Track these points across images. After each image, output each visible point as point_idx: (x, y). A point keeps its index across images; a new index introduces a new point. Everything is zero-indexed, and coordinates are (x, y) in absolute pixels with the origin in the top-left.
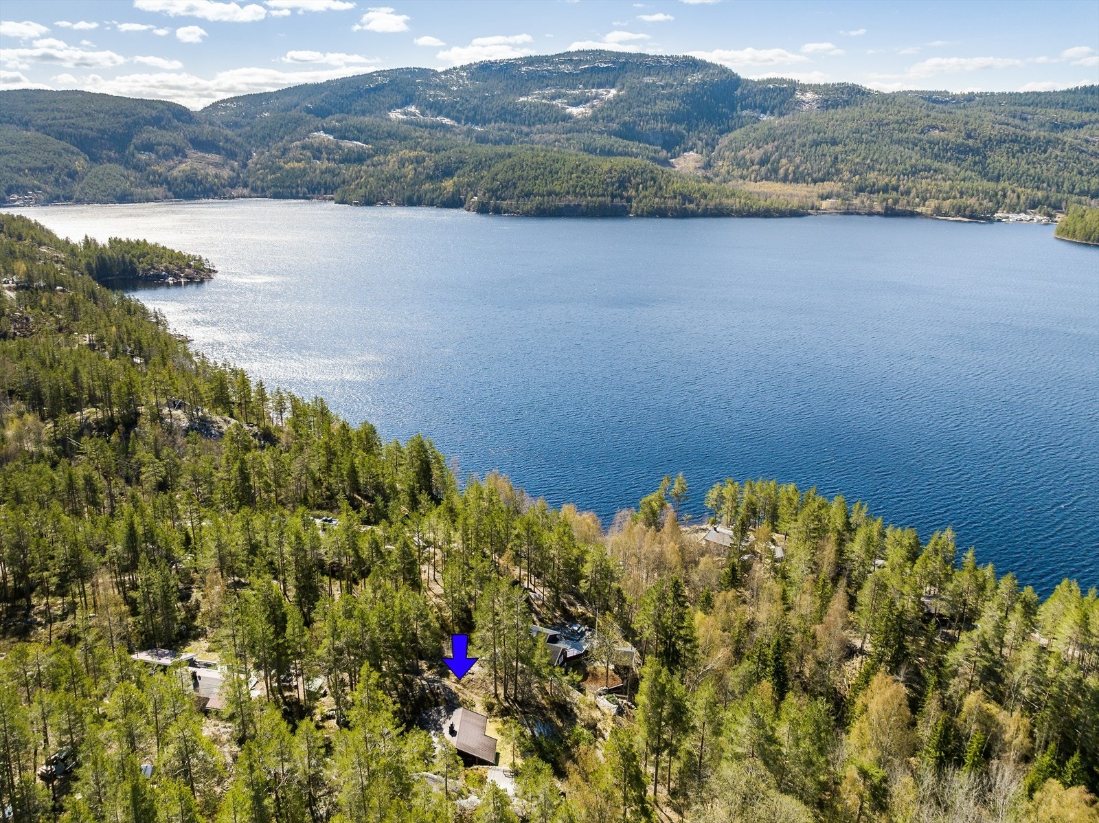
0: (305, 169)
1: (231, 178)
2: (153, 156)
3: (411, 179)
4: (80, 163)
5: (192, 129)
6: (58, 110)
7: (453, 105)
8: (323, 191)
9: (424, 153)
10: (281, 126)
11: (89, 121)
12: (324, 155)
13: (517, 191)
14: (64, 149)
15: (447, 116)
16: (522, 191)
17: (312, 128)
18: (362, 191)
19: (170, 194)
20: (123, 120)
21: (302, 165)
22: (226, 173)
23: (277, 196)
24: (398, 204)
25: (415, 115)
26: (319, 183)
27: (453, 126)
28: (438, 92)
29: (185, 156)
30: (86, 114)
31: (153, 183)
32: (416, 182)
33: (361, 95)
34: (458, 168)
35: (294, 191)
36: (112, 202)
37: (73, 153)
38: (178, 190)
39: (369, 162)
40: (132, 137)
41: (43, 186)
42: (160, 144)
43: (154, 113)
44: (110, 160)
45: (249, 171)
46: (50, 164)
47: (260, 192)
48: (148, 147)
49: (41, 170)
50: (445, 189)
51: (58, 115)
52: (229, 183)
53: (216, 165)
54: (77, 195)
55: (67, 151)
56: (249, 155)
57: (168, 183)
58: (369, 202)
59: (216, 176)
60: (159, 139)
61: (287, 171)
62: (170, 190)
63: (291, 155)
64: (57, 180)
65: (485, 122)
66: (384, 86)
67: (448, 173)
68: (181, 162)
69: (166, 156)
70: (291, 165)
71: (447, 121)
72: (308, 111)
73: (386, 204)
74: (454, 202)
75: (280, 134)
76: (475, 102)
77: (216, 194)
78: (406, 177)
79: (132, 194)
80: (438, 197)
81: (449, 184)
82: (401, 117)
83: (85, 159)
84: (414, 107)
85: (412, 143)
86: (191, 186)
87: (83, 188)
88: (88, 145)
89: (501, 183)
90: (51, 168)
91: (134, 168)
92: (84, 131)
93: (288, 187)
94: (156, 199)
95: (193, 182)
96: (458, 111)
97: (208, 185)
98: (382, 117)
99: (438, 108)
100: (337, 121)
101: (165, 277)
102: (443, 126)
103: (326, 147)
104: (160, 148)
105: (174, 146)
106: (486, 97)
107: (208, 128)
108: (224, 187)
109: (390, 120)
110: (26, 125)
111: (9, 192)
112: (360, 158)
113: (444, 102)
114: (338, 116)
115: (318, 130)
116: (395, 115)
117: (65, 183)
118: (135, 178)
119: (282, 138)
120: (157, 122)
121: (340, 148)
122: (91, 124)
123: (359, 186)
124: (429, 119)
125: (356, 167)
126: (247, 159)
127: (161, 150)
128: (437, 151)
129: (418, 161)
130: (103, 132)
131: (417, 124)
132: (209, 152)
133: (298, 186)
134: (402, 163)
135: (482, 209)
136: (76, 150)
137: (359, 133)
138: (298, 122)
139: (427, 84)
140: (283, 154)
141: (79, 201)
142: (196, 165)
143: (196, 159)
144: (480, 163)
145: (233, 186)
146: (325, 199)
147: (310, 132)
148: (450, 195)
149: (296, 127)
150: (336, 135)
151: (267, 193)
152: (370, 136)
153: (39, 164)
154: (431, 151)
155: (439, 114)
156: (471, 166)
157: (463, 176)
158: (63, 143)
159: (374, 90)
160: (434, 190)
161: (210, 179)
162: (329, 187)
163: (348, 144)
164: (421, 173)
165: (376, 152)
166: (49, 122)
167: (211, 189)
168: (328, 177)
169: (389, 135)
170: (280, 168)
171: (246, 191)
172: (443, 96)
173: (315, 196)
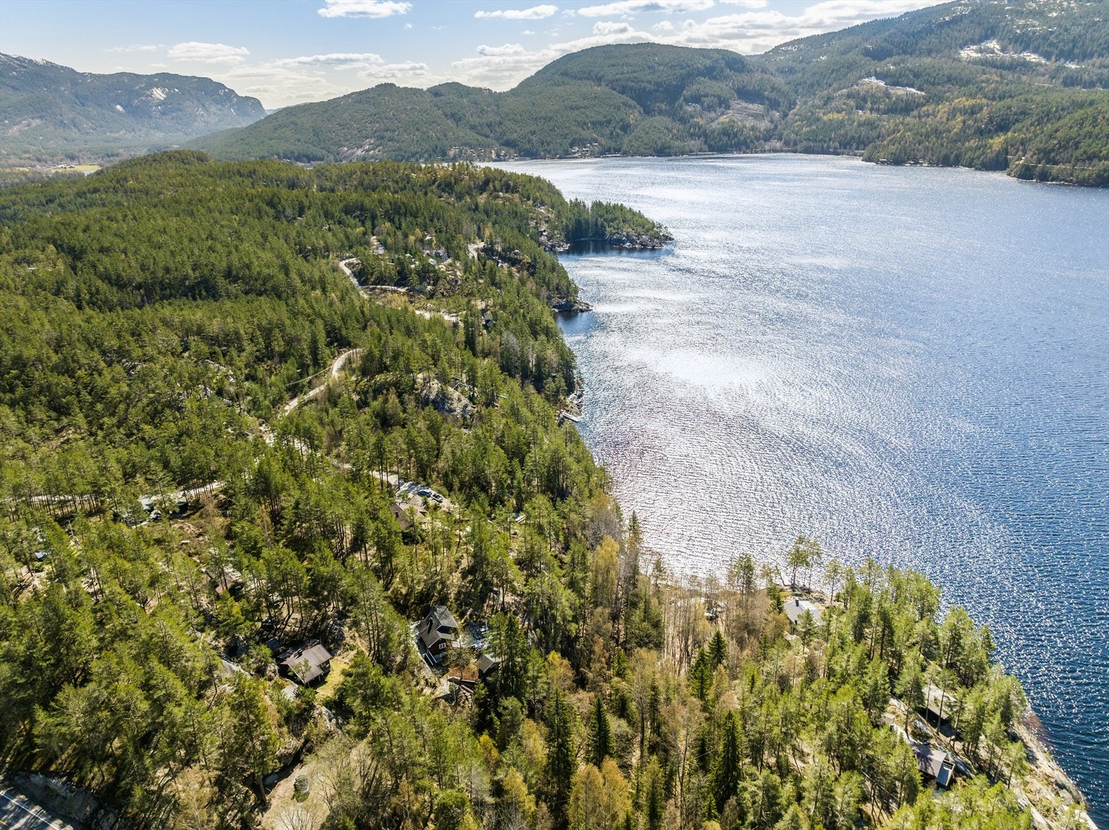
0: (842, 121)
1: (767, 131)
2: (698, 107)
3: (956, 134)
4: (633, 117)
5: (743, 79)
6: (628, 65)
7: (1045, 37)
8: (855, 146)
9: (984, 101)
10: (833, 71)
11: (650, 74)
12: (869, 105)
13: (1078, 153)
14: (624, 103)
15: (1034, 52)
16: (1085, 152)
17: (863, 73)
18: (892, 148)
19: (705, 147)
20: (679, 72)
21: (840, 116)
22: (764, 125)
23: (807, 151)
24: (931, 164)
25: (993, 52)
26: (853, 138)
27: (1039, 64)
28: (1030, 21)
29: (728, 107)
30: (649, 67)
31: (692, 136)
32: (963, 136)
33: (931, 31)
34: (1017, 121)
35: (825, 146)
36: (651, 155)
37: (630, 106)
38: (712, 143)
39: (915, 113)
40: (683, 89)
41: (600, 139)
42: (706, 96)
43: (708, 63)
44: (661, 112)
45: (787, 123)
46: (608, 118)
47: (792, 146)
48: (696, 99)
49: (601, 124)
50: (991, 147)
51: (625, 69)
52: (764, 136)
53: (756, 116)
54: (624, 147)
55: (625, 104)
56: (792, 105)
57: (705, 135)
58: (897, 161)
59: (753, 129)
60: (707, 90)
61: (825, 123)
62: (706, 142)
63: (833, 105)
64: (612, 133)
65: (1085, 56)
66: (962, 17)
67: (1003, 127)
68: (723, 114)
69: (710, 108)
70: (830, 116)
71: (1032, 58)
72: (867, 53)
73: (916, 163)
74: (998, 164)
75: (829, 81)
76: (1076, 30)
77: (748, 147)
78: (949, 131)
79: (670, 147)
80: (978, 158)
81: (997, 142)
82: (974, 55)
83: (640, 112)
84: (994, 42)
85: (972, 88)
86: (725, 139)
87: (630, 141)
88: (644, 99)
89: (1059, 143)
90: (609, 122)
91: (679, 120)
92: (643, 85)
93: (820, 141)
94: (690, 152)
95: (729, 135)
96: (1052, 44)
97: (742, 138)
98: (949, 57)
99: (1024, 42)
100: (894, 64)
101: (624, 242)
102: (1025, 65)
103: (873, 95)
104: (706, 99)
105: (719, 97)
106: (1095, 23)
107: (758, 76)
108: (758, 139)
109: (959, 60)
110: (599, 80)
111: (572, 145)
112: (906, 107)
113: (1034, 33)
114: (896, 58)
115: (869, 75)
116: (969, 53)
117: (618, 135)
118: (678, 131)
119: (830, 86)
120: (710, 73)
121: (888, 95)
122: (649, 78)
123: (893, 142)
124: (1012, 55)
125: (899, 119)
126: (790, 109)
127: (706, 101)
128: (1001, 98)
129: (973, 111)
130: (658, 84)
131: (993, 64)
132: (753, 102)
133: (830, 140)
134: (952, 114)
135: (1026, 174)
136: (633, 103)
137: (915, 78)
138: (850, 67)
139: (1018, 12)
140: (825, 104)
141: (625, 154)
142: (737, 117)
143: (739, 110)
144: (1048, 115)
145: (767, 139)
146: (855, 155)
147: (861, 78)
148: (994, 155)
149: (847, 73)
150: (888, 80)
151: (798, 148)
152: (927, 81)
153: (600, 118)
154: (994, 99)
155: (1024, 50)
156: (1035, 118)
157: (1020, 130)
158: (624, 97)
159: (948, 23)
160: (978, 148)
161: (745, 131)
162: (863, 142)
163: (900, 91)
164: (969, 127)
165: (927, 101)
166: (618, 76)
167: (745, 143)
168: (864, 131)
169: (950, 79)
170: (818, 120)
171: (778, 145)
172: (1037, 26)
173: (846, 151)
